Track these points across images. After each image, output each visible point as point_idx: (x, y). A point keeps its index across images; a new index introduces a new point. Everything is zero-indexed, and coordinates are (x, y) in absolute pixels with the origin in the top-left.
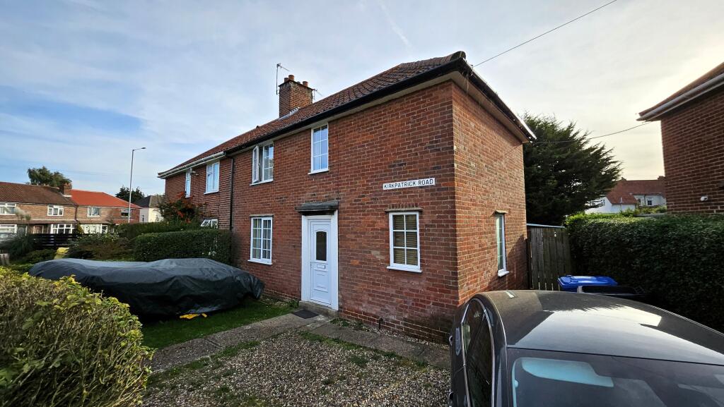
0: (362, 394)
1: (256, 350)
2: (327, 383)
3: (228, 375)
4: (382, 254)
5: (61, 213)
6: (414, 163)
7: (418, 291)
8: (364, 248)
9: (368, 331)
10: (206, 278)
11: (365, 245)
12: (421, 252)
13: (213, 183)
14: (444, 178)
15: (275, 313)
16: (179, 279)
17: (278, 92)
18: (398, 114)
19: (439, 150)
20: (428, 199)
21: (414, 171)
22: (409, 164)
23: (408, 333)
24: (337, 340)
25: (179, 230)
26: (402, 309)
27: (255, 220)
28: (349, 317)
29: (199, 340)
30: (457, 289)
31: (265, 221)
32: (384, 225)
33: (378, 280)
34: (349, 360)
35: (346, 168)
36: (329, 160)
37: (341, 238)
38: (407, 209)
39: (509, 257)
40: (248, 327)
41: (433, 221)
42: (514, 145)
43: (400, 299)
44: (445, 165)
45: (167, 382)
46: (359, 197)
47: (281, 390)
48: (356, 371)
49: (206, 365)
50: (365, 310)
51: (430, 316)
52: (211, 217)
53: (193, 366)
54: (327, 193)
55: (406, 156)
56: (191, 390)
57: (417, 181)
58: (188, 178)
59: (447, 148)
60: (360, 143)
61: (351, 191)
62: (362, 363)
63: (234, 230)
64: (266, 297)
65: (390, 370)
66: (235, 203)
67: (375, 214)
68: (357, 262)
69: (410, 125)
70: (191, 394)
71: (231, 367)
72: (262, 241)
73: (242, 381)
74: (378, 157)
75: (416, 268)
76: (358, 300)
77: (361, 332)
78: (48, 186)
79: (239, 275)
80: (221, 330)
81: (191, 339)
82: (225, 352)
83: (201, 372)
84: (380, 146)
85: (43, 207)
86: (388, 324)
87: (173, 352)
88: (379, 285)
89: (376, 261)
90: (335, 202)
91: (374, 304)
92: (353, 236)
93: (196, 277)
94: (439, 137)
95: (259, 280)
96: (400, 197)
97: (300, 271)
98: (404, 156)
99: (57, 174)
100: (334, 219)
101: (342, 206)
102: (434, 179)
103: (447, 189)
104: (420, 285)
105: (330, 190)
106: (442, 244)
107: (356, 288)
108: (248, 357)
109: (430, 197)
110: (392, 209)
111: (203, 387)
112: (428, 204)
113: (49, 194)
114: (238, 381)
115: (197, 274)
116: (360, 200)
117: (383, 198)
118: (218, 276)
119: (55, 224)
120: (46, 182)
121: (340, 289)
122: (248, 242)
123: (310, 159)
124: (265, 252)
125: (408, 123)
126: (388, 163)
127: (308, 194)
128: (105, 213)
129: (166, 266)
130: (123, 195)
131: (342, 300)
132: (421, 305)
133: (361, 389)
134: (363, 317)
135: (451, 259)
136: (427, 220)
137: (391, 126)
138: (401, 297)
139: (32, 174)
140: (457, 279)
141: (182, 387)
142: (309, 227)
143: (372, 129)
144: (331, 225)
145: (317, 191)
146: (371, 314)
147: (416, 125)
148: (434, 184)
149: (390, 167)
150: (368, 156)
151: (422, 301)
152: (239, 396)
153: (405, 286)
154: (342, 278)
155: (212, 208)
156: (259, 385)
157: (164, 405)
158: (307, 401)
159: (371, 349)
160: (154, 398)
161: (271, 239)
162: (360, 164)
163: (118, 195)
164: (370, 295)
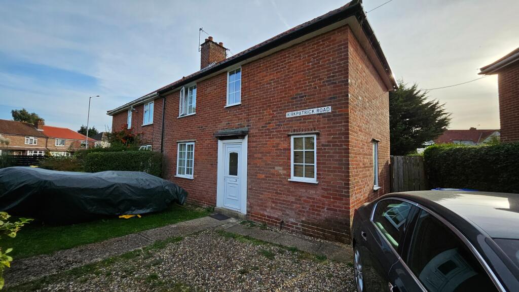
0: (275, 283)
1: (181, 244)
2: (243, 272)
3: (157, 264)
4: (284, 169)
5: (35, 143)
6: (313, 95)
7: (314, 199)
8: (269, 164)
9: (272, 230)
10: (141, 186)
11: (270, 162)
12: (317, 167)
13: (148, 118)
14: (339, 106)
15: (196, 216)
16: (119, 186)
17: (200, 49)
18: (300, 56)
19: (335, 83)
20: (324, 124)
21: (313, 101)
22: (309, 96)
23: (304, 233)
24: (247, 237)
25: (121, 150)
26: (300, 213)
27: (181, 145)
28: (255, 220)
29: (133, 235)
30: (349, 196)
31: (189, 146)
32: (286, 146)
33: (280, 190)
34: (259, 253)
35: (255, 102)
36: (242, 96)
37: (250, 157)
38: (306, 132)
39: (380, 176)
40: (174, 226)
41: (329, 142)
42: (384, 91)
43: (298, 205)
44: (341, 95)
45: (104, 270)
46: (266, 124)
47: (204, 278)
48: (266, 263)
49: (139, 255)
50: (269, 214)
51: (324, 219)
52: (147, 143)
53: (127, 256)
54: (239, 122)
55: (306, 90)
56: (123, 277)
57: (315, 110)
58: (130, 114)
59: (342, 81)
60: (267, 81)
61: (259, 119)
62: (270, 256)
63: (164, 153)
64: (188, 204)
65: (295, 262)
66: (166, 132)
67: (279, 137)
68: (263, 176)
69: (310, 64)
70: (124, 281)
71: (160, 258)
72: (186, 161)
73: (170, 269)
74: (283, 91)
75: (313, 180)
76: (263, 206)
77: (266, 231)
78: (26, 122)
79: (168, 185)
80: (152, 228)
81: (127, 234)
82: (155, 245)
83: (134, 261)
84: (284, 83)
85: (22, 138)
86: (288, 225)
87: (111, 244)
88: (281, 194)
89: (279, 175)
90: (245, 129)
91: (277, 209)
92: (260, 156)
93: (133, 185)
94: (336, 72)
95: (183, 190)
96: (300, 123)
97: (216, 184)
98: (304, 90)
99: (33, 114)
100: (245, 142)
101: (252, 131)
102: (330, 107)
103: (341, 115)
104: (316, 194)
105: (241, 119)
106: (336, 160)
107: (261, 196)
108: (174, 249)
109: (326, 122)
110: (293, 133)
111: (134, 275)
112: (325, 127)
113: (26, 128)
114: (165, 270)
115: (133, 183)
116: (266, 127)
117: (286, 124)
118: (150, 184)
119: (31, 150)
120: (25, 120)
121: (248, 198)
122: (175, 162)
123: (226, 96)
124: (188, 169)
125: (309, 63)
126: (291, 96)
127: (224, 123)
128: (68, 143)
129: (109, 176)
130: (83, 131)
131: (250, 206)
132: (316, 210)
133: (273, 278)
134: (267, 220)
135: (343, 172)
136: (323, 140)
137: (295, 66)
138: (300, 204)
139: (15, 114)
140: (349, 188)
141: (117, 274)
142: (224, 149)
143: (278, 69)
144: (242, 148)
145: (232, 121)
146: (273, 218)
147: (316, 64)
148: (330, 111)
149: (293, 99)
150: (274, 91)
151: (318, 207)
152: (166, 283)
153: (303, 195)
154: (250, 189)
155: (147, 137)
156: (184, 274)
157: (99, 290)
158: (227, 288)
159: (277, 245)
160: (90, 283)
161: (193, 160)
162: (267, 98)
163: (79, 132)
164: (273, 202)
